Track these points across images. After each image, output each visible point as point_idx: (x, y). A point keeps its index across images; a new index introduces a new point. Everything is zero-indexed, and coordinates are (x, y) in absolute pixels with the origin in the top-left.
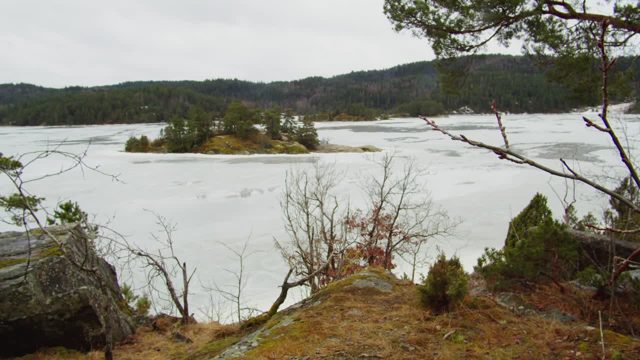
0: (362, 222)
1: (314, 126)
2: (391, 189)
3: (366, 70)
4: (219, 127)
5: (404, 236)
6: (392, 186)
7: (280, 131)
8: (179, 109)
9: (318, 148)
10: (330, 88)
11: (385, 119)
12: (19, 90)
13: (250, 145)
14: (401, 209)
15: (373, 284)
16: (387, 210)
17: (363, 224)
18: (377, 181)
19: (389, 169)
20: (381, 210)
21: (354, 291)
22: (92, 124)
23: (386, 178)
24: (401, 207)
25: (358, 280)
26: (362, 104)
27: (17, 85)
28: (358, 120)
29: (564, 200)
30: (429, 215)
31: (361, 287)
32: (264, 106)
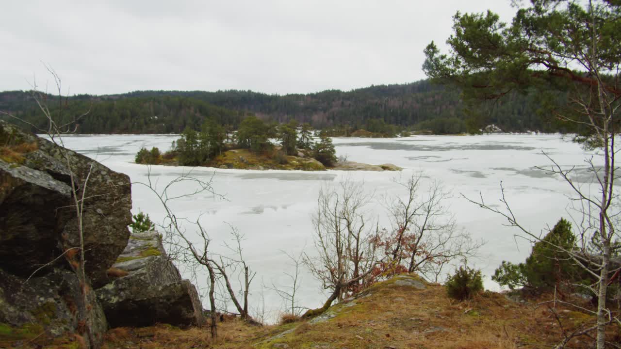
0: (386, 241)
1: (332, 142)
2: (416, 210)
3: (387, 84)
4: (232, 140)
5: (427, 256)
6: (417, 207)
7: (296, 147)
8: (189, 121)
9: (335, 165)
10: (347, 103)
11: (406, 135)
12: (28, 97)
13: (265, 160)
14: (425, 230)
15: (410, 284)
16: (412, 230)
17: (388, 243)
18: (402, 203)
19: (414, 191)
20: (405, 230)
21: (396, 287)
22: (99, 134)
23: (411, 199)
24: (425, 228)
25: (398, 281)
26: (382, 120)
27: (27, 92)
28: (377, 136)
29: (581, 226)
30: (452, 236)
31: (401, 285)
32: (277, 119)
